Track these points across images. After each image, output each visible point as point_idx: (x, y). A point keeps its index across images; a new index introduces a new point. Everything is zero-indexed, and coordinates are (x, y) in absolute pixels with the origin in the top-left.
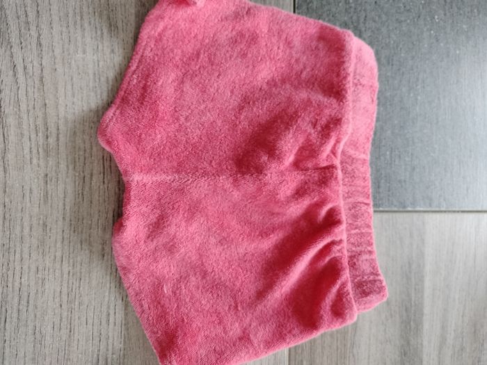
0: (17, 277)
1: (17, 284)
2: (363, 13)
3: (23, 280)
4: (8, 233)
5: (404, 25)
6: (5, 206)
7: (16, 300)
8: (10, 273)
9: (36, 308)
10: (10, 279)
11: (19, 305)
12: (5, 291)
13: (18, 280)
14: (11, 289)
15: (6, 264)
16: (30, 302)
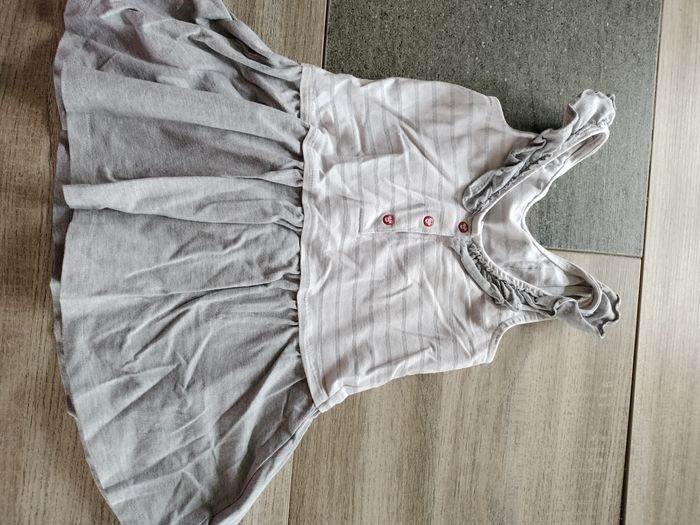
2: (399, 38)
5: (444, 50)
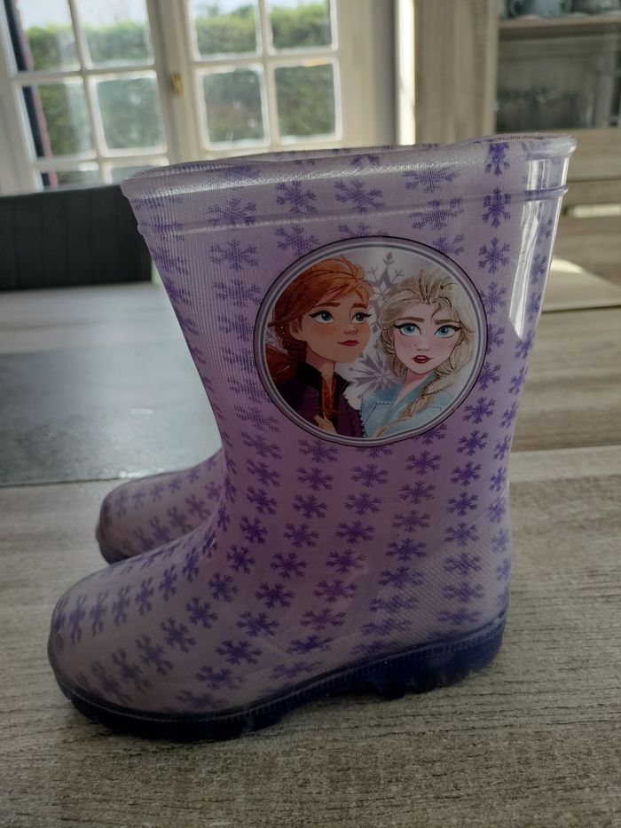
0: (482, 700)
1: (494, 699)
3: (484, 692)
4: (404, 719)
6: (356, 727)
7: (523, 698)
8: (476, 709)
9: (528, 671)
10: (489, 708)
11: (530, 693)
12: (511, 713)
13: (488, 698)
14: (506, 706)
15: (460, 717)
16: (521, 679)
